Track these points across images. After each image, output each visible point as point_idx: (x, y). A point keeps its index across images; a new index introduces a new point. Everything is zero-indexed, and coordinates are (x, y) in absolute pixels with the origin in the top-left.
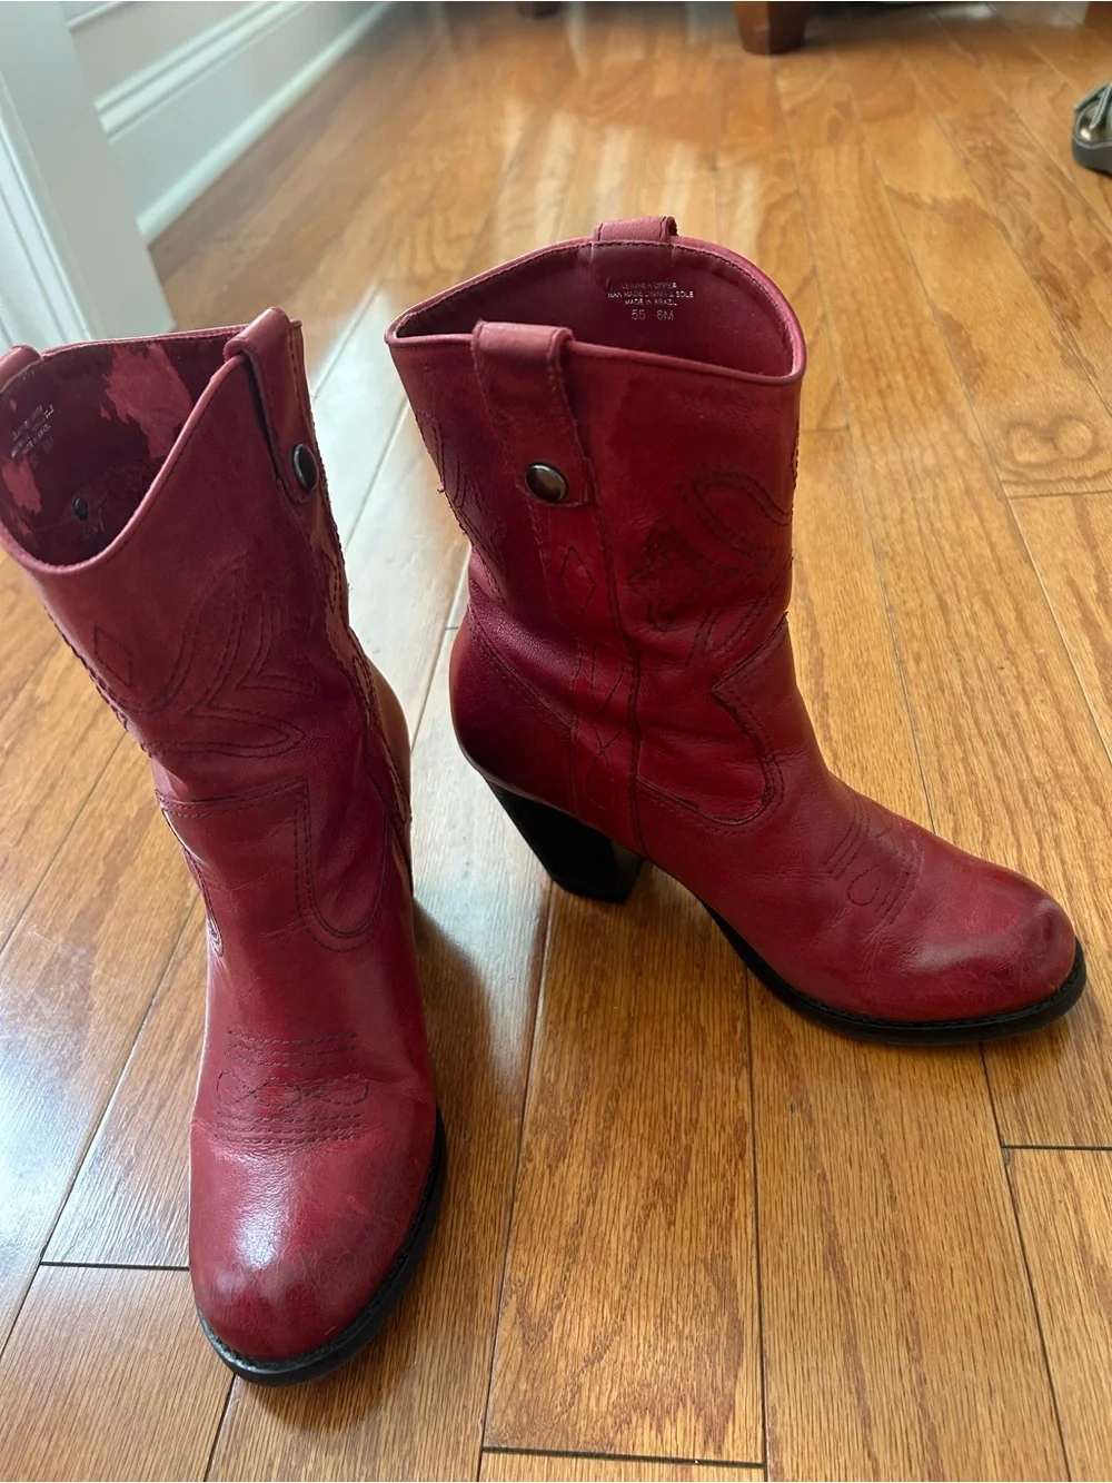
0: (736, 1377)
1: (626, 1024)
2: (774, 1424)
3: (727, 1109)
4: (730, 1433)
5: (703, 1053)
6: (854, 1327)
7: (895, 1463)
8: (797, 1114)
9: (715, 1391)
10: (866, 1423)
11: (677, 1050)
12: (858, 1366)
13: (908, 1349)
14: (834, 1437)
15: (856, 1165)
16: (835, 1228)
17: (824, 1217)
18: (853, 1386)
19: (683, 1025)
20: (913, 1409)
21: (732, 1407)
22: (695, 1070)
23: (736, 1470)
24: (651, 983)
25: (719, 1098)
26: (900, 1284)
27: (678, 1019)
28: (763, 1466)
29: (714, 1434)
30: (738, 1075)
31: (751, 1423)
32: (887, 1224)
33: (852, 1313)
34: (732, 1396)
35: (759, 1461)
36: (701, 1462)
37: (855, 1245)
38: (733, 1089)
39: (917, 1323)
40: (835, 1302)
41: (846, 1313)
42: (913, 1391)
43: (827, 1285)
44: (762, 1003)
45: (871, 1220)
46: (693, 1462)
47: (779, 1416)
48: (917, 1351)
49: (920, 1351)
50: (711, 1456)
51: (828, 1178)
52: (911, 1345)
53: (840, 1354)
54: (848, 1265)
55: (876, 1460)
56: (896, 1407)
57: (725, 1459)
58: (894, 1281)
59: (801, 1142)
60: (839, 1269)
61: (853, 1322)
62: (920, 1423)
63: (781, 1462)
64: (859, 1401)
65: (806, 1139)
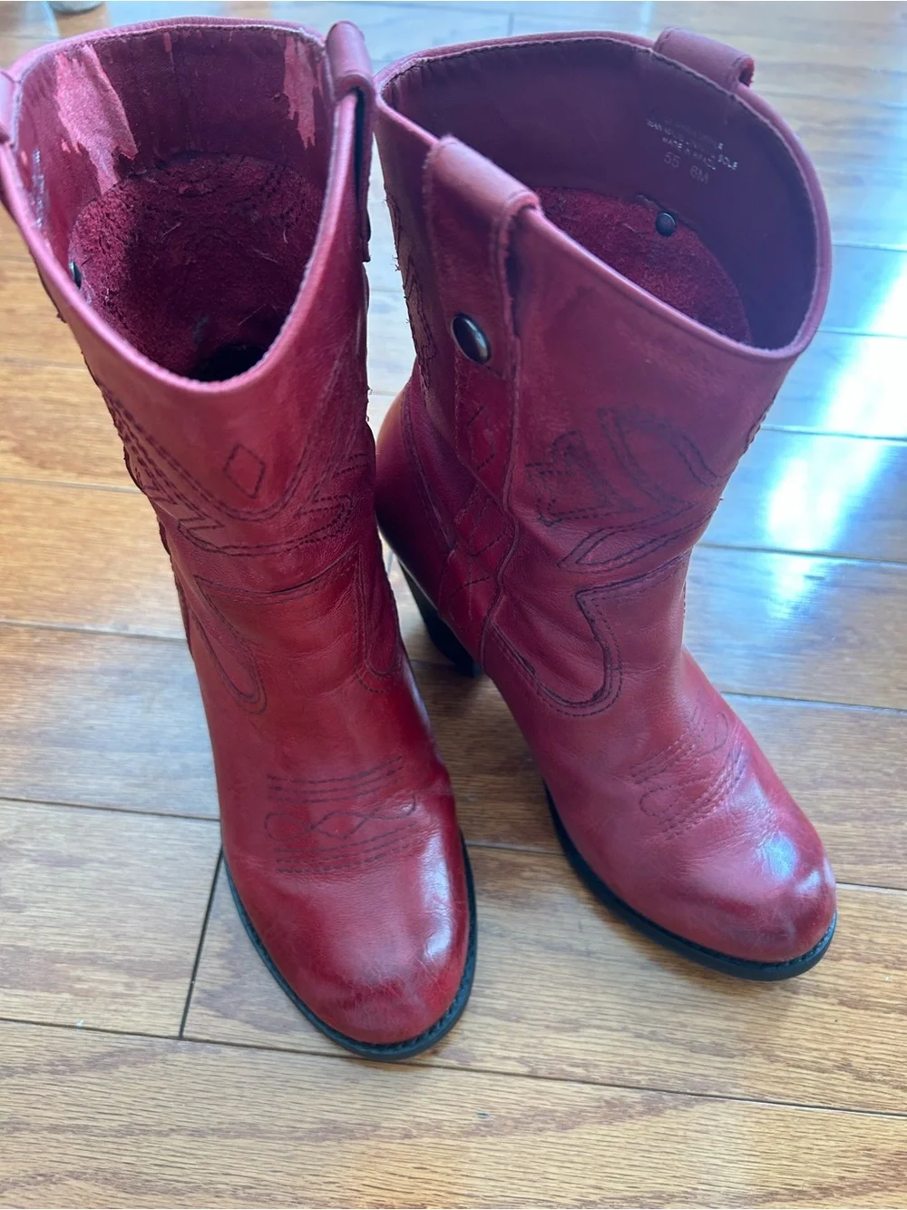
0: (247, 1022)
1: (583, 949)
2: (208, 1051)
3: (484, 1044)
4: (208, 1012)
5: (547, 1027)
6: (269, 1138)
7: (163, 1152)
8: (476, 1120)
9: (241, 1003)
10: (196, 1133)
11: (553, 1000)
12: (239, 1135)
13: (245, 1187)
14: (190, 1102)
15: (416, 1174)
16: (356, 1138)
17: (369, 1128)
18: (224, 1126)
19: (581, 1009)
20: (197, 1178)
21: (225, 1016)
22: (528, 1016)
23: (181, 1013)
24: (633, 979)
25: (498, 1038)
26: (300, 1193)
27: (588, 1004)
28: (181, 1038)
29: (210, 999)
30: (521, 1061)
31: (212, 1030)
32: (355, 1194)
33: (282, 1139)
34: (232, 1017)
35: (185, 1034)
36: (192, 986)
37: (340, 1155)
38: (506, 1053)
39: (265, 1202)
40: (292, 1124)
41: (281, 1133)
42: (211, 1183)
43: (309, 1119)
44: (606, 1101)
45: (362, 1178)
46: (193, 979)
47: (214, 1056)
48: (243, 1195)
49: (242, 1199)
50: (195, 994)
51: (406, 1141)
52: (247, 1191)
53: (249, 1120)
54: (324, 1144)
55: (167, 1135)
56: (203, 1163)
57: (191, 1005)
58: (303, 1188)
59: (445, 1118)
60: (320, 1134)
61: (274, 1138)
62: (185, 1182)
63: (181, 1052)
64: (213, 1130)
65: (448, 1124)
